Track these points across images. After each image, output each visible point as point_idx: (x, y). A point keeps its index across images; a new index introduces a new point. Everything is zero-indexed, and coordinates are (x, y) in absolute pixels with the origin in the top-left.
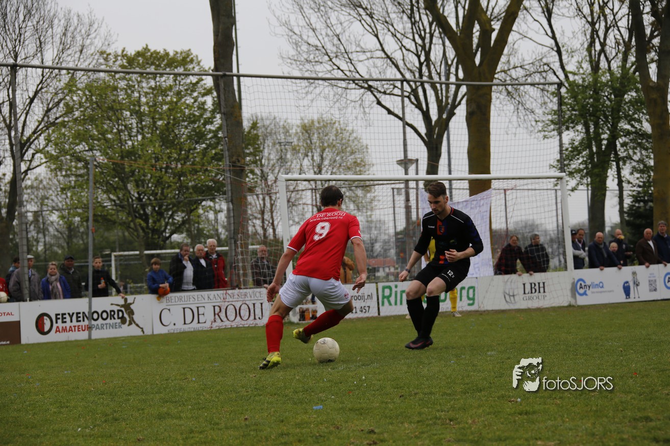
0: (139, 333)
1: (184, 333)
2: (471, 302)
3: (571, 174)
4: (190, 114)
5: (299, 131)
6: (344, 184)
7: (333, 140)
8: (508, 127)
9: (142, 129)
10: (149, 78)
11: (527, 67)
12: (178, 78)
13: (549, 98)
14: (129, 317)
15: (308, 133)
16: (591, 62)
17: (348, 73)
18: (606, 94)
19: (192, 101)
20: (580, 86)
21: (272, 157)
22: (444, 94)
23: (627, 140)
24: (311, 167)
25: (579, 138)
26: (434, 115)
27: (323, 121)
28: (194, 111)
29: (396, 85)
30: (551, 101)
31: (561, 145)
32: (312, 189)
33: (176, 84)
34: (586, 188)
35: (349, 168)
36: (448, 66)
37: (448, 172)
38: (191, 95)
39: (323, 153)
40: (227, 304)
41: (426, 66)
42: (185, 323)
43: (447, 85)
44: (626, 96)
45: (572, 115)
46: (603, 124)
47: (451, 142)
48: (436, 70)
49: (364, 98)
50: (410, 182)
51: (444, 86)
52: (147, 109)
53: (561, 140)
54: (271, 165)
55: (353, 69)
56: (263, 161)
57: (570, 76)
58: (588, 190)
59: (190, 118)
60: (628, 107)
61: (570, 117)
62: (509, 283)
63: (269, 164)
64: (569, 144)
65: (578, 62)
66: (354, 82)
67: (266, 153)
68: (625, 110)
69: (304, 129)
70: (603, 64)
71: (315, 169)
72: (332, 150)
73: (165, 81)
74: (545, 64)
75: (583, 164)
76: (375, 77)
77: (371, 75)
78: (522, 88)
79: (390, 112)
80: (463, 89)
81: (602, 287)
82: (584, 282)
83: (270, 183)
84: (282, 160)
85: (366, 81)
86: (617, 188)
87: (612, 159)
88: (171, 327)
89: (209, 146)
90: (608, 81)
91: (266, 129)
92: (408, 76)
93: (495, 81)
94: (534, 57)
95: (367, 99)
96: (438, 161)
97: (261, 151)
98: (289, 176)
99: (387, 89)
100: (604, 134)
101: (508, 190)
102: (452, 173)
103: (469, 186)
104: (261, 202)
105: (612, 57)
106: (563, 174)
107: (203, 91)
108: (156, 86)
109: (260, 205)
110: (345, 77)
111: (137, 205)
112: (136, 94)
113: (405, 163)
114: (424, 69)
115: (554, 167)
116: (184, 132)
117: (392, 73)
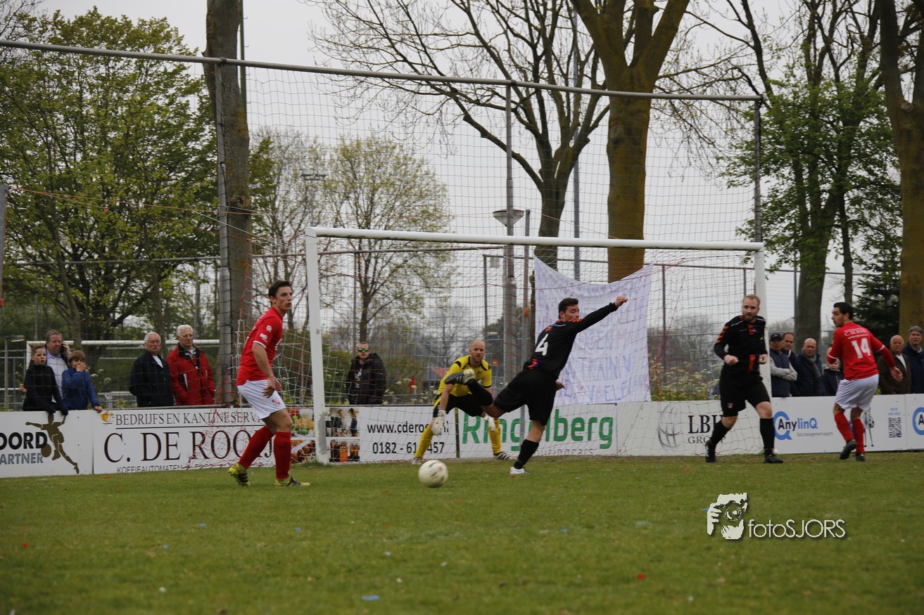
0: (70, 470)
1: (144, 473)
2: (606, 442)
3: (770, 244)
4: (162, 122)
5: (335, 157)
6: (405, 245)
7: (390, 175)
8: (671, 167)
9: (83, 142)
10: (98, 62)
11: (704, 71)
12: (145, 64)
13: (738, 122)
14: (56, 445)
15: (351, 162)
16: (808, 66)
17: (419, 68)
18: (831, 120)
19: (167, 101)
20: (789, 105)
21: (292, 197)
22: (572, 109)
23: (861, 194)
24: (353, 217)
25: (785, 187)
26: (555, 142)
27: (377, 143)
28: (169, 118)
29: (497, 90)
30: (743, 127)
31: (757, 197)
32: (356, 253)
33: (141, 74)
34: (793, 269)
35: (415, 221)
36: (580, 64)
37: (573, 233)
38: (164, 91)
39: (373, 195)
40: (215, 429)
41: (546, 62)
42: (145, 459)
43: (578, 95)
44: (862, 124)
45: (775, 149)
46: (823, 167)
47: (581, 186)
48: (561, 70)
49: (444, 110)
50: (515, 247)
51: (572, 95)
52: (92, 111)
53: (757, 189)
54: (288, 210)
55: (427, 62)
56: (277, 203)
57: (774, 88)
58: (795, 271)
59: (162, 129)
60: (864, 141)
61: (772, 154)
62: (666, 415)
63: (285, 208)
64: (769, 197)
65: (788, 66)
66: (429, 84)
67: (281, 191)
68: (860, 146)
69: (344, 155)
70: (828, 71)
71: (360, 221)
72: (388, 190)
73: (121, 68)
74: (735, 68)
75: (789, 230)
76: (462, 76)
77: (455, 74)
78: (697, 104)
79: (485, 134)
80: (604, 102)
81: (815, 427)
82: (787, 419)
83: (286, 240)
84: (307, 203)
85: (447, 82)
86: (842, 270)
87: (836, 223)
88: (124, 463)
89: (191, 174)
90: (834, 99)
91: (284, 152)
92: (516, 76)
93: (656, 92)
94: (717, 56)
95: (450, 111)
96: (558, 215)
97: (274, 187)
98: (320, 229)
99: (483, 96)
100: (825, 183)
101: (670, 266)
102: (580, 234)
103: (609, 258)
104: (272, 270)
105: (841, 61)
106: (760, 245)
107: (184, 87)
108: (108, 75)
109: (269, 272)
110: (415, 74)
111: (71, 265)
112: (75, 87)
113: (508, 216)
114: (542, 66)
115: (743, 232)
116: (151, 150)
117: (490, 71)
